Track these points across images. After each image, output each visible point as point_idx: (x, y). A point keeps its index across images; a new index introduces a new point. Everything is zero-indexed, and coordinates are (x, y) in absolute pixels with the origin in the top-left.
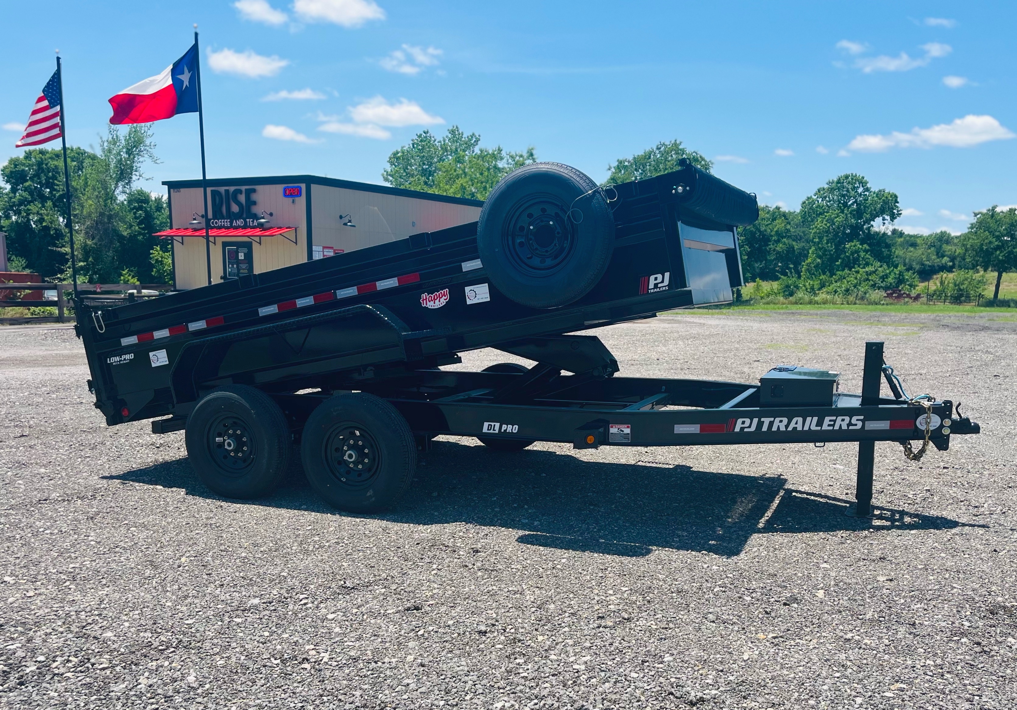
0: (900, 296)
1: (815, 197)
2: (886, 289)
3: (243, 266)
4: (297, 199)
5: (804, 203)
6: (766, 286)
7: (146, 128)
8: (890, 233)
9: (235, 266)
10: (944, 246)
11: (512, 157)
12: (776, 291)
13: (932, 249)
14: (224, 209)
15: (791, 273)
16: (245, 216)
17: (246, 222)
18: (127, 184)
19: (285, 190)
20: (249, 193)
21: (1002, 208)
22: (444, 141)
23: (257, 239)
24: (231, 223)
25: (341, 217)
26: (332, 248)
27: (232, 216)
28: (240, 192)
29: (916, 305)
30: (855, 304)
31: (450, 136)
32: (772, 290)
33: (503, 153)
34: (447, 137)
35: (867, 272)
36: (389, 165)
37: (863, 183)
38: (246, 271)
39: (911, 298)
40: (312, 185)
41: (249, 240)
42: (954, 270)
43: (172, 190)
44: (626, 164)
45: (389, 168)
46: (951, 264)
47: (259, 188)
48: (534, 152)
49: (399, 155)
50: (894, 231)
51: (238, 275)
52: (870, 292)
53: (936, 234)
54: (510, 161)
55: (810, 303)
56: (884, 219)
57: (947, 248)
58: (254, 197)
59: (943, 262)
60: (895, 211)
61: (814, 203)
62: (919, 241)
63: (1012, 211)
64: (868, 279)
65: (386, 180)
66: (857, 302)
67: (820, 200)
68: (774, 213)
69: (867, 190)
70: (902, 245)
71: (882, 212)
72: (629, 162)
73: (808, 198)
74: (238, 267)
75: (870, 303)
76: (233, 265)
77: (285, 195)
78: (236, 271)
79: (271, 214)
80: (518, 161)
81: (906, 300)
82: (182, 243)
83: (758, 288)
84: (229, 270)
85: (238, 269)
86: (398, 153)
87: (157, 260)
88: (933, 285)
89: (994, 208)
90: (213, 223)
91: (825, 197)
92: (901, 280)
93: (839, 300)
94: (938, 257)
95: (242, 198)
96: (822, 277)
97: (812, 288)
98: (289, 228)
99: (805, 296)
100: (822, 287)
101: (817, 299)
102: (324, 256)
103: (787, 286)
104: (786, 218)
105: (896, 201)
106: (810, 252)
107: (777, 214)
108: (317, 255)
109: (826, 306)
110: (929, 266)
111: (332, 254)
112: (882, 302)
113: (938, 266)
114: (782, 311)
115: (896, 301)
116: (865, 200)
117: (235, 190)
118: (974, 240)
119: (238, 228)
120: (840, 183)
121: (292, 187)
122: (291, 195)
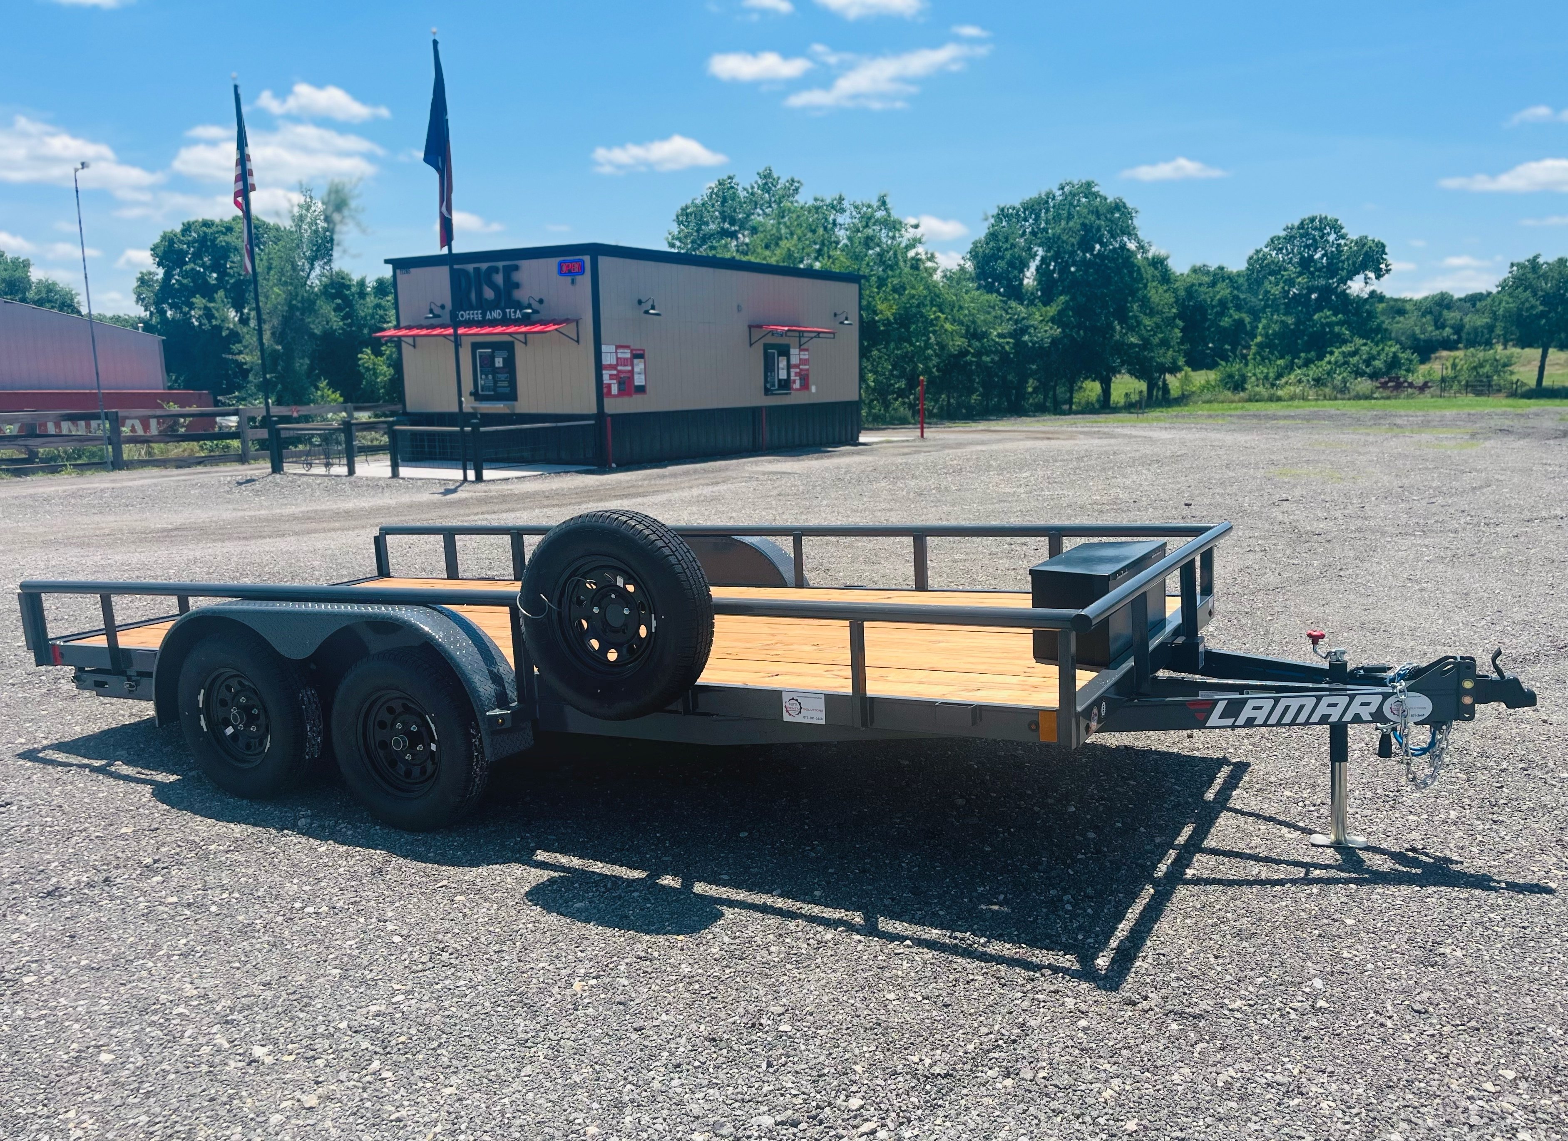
0: (1399, 386)
1: (1266, 250)
2: (1374, 376)
3: (502, 376)
4: (579, 278)
5: (1251, 258)
6: (1200, 378)
8: (1367, 297)
9: (490, 377)
10: (1445, 312)
11: (856, 207)
12: (1214, 383)
13: (1429, 317)
14: (473, 296)
15: (1235, 357)
16: (503, 304)
17: (504, 313)
18: (325, 263)
19: (560, 265)
20: (508, 271)
21: (1548, 257)
22: (753, 188)
23: (521, 337)
24: (484, 314)
25: (640, 302)
26: (627, 347)
27: (484, 306)
28: (496, 270)
29: (1425, 399)
30: (1336, 399)
31: (760, 182)
32: (1208, 382)
33: (846, 204)
34: (756, 182)
35: (1344, 353)
36: (675, 224)
37: (1336, 227)
38: (506, 384)
39: (1415, 388)
40: (601, 258)
41: (510, 339)
42: (1460, 345)
43: (398, 271)
44: (1011, 211)
45: (675, 229)
46: (1455, 337)
47: (525, 264)
48: (888, 200)
49: (690, 210)
50: (1373, 294)
51: (494, 390)
52: (1351, 379)
53: (1434, 297)
54: (854, 213)
55: (1271, 399)
56: (1366, 278)
57: (1452, 316)
58: (516, 277)
59: (1445, 334)
60: (1383, 266)
61: (1265, 258)
62: (1408, 307)
63: (1561, 261)
64: (1346, 363)
66: (1339, 396)
67: (1274, 253)
68: (1215, 274)
69: (1343, 237)
70: (1385, 312)
71: (1363, 268)
72: (1015, 208)
73: (1258, 252)
74: (494, 378)
75: (1358, 397)
76: (487, 376)
77: (561, 273)
78: (491, 384)
79: (541, 301)
80: (865, 213)
81: (1410, 390)
82: (414, 346)
83: (1188, 380)
84: (481, 382)
85: (495, 382)
86: (687, 207)
87: (368, 369)
88: (1439, 367)
89: (1536, 257)
91: (1281, 249)
92: (1394, 363)
93: (1311, 393)
94: (1437, 328)
95: (499, 279)
96: (1280, 362)
97: (1266, 378)
98: (567, 321)
99: (1260, 389)
100: (1279, 376)
101: (1280, 393)
102: (617, 359)
103: (1231, 376)
104: (1231, 280)
105: (1384, 252)
106: (1260, 326)
107: (1220, 276)
108: (608, 359)
109: (1296, 403)
110: (1425, 341)
111: (628, 356)
112: (1375, 396)
113: (1437, 340)
114: (1239, 412)
115: (1395, 393)
116: (1340, 252)
117: (489, 268)
118: (1508, 303)
119: (493, 323)
120: (1303, 228)
121: (571, 262)
122: (570, 272)
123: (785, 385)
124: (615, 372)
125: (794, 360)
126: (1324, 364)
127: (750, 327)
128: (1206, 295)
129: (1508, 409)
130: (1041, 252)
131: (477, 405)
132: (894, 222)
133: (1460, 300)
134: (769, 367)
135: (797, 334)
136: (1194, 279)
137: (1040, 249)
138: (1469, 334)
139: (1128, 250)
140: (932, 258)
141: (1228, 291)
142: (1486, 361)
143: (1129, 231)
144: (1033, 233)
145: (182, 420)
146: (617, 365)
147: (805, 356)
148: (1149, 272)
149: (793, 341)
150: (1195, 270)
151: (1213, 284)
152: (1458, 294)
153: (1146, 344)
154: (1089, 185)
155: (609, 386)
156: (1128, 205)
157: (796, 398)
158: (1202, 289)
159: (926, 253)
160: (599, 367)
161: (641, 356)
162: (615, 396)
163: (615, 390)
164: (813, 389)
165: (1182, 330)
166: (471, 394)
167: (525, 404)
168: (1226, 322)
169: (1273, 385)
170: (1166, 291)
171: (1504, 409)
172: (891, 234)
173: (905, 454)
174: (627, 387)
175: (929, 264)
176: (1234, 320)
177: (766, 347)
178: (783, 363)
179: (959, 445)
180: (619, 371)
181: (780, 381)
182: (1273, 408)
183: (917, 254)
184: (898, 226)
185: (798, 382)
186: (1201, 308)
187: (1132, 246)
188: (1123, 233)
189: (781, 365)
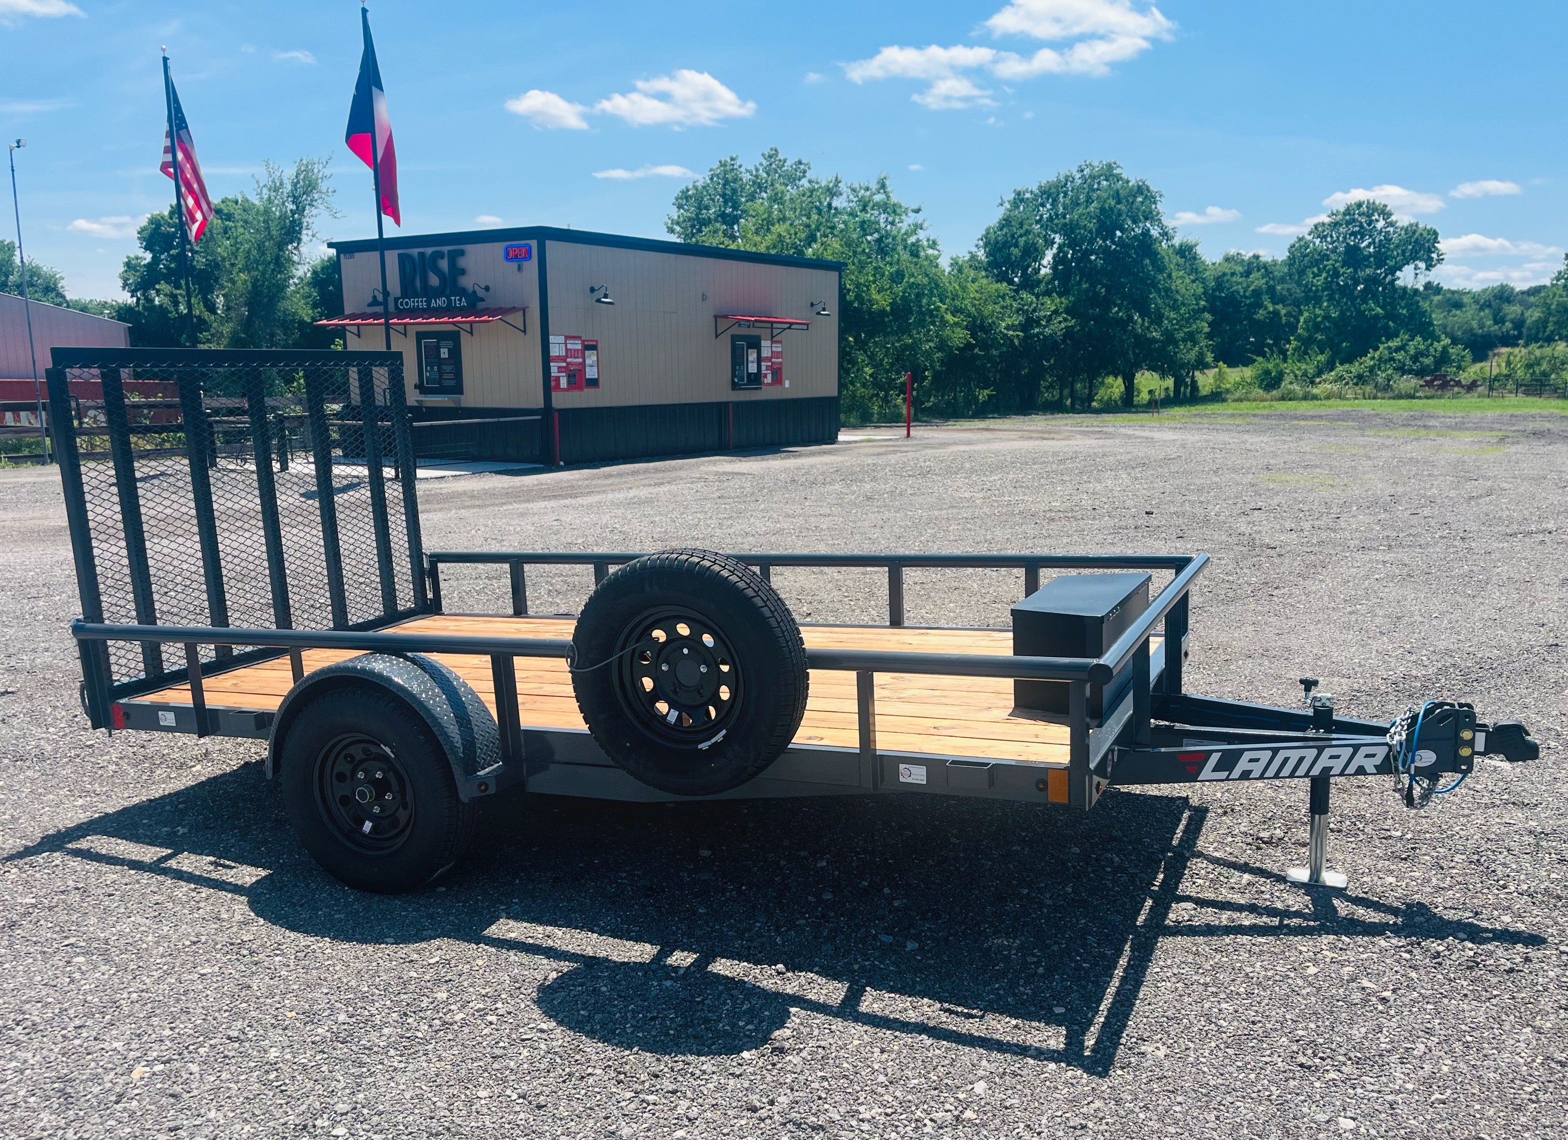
0: (1445, 386)
1: (1309, 238)
2: (1420, 373)
3: (447, 368)
4: (526, 264)
5: (1293, 246)
6: (1234, 375)
7: (321, 166)
8: (1421, 289)
9: (436, 368)
10: (1505, 306)
11: (853, 190)
12: (1249, 381)
13: (1487, 311)
14: (418, 283)
15: (1272, 352)
16: (448, 291)
17: (450, 301)
18: (295, 248)
19: (507, 250)
20: (454, 257)
22: (757, 170)
23: (467, 327)
24: (429, 302)
25: (592, 290)
26: (578, 338)
27: (429, 293)
28: (441, 255)
29: (1470, 400)
30: (1375, 398)
31: (765, 163)
32: (1243, 379)
33: (842, 187)
34: (761, 164)
35: (1389, 348)
36: (675, 208)
37: (1385, 213)
38: (451, 376)
39: (1463, 387)
40: (547, 242)
41: (454, 329)
42: (1521, 342)
43: (341, 256)
44: (1028, 195)
45: (675, 213)
46: (1516, 332)
47: (469, 248)
48: (887, 182)
49: (690, 193)
50: (1428, 286)
51: (440, 383)
52: (1396, 377)
53: (1493, 289)
54: (851, 197)
55: (1306, 397)
56: (1416, 267)
58: (462, 262)
59: (1505, 330)
60: (1434, 256)
61: (1308, 247)
62: (1466, 300)
64: (1391, 359)
65: (671, 231)
66: (1379, 394)
67: (1317, 241)
68: (1250, 263)
69: (1392, 224)
70: (1439, 306)
71: (1413, 257)
72: (1032, 192)
73: (1300, 240)
74: (439, 370)
75: (1399, 397)
76: (432, 368)
77: (507, 257)
78: (437, 376)
79: (487, 289)
80: (863, 197)
81: (1456, 389)
82: (359, 336)
83: (1221, 376)
84: (426, 374)
85: (441, 374)
86: (688, 190)
88: (1495, 365)
90: (402, 304)
91: (1325, 237)
92: (1443, 359)
93: (1349, 391)
94: (1496, 322)
95: (444, 264)
96: (1321, 358)
97: (1305, 374)
98: (513, 309)
99: (1296, 387)
100: (1319, 373)
101: (1315, 391)
102: (567, 350)
103: (1267, 372)
104: (1266, 270)
105: (1436, 240)
106: (1302, 319)
107: (1254, 265)
108: (555, 350)
109: (1331, 402)
110: (1482, 336)
111: (579, 347)
112: (1417, 395)
113: (1496, 336)
114: (1265, 412)
115: (1440, 392)
116: (1388, 240)
117: (434, 253)
118: (1561, 296)
119: (438, 312)
120: (1349, 214)
121: (519, 247)
122: (516, 257)
123: (756, 379)
124: (564, 364)
125: (766, 353)
126: (1368, 361)
127: (716, 317)
128: (1239, 285)
129: (1556, 411)
130: (1058, 239)
131: (422, 398)
132: (894, 205)
133: (1523, 293)
134: (737, 359)
135: (769, 325)
136: (1227, 268)
137: (1057, 236)
138: (1529, 329)
139: (1151, 236)
140: (933, 245)
141: (1264, 281)
142: (1542, 358)
143: (1150, 216)
144: (1051, 219)
145: (146, 411)
146: (567, 356)
147: (777, 348)
148: (1172, 262)
149: (765, 333)
150: (1227, 259)
151: (1247, 274)
152: (1520, 286)
153: (1169, 338)
154: (1110, 167)
155: (558, 379)
156: (1151, 188)
157: (767, 393)
158: (1234, 279)
159: (928, 240)
160: (547, 359)
161: (594, 348)
162: (564, 390)
163: (564, 383)
164: (787, 384)
165: (1210, 325)
166: (416, 387)
167: (471, 398)
168: (1261, 314)
169: (1312, 383)
170: (1193, 281)
171: (1551, 410)
172: (890, 219)
173: (879, 454)
174: (578, 379)
175: (930, 252)
176: (1269, 313)
177: (734, 338)
178: (753, 356)
179: (943, 445)
180: (568, 364)
181: (749, 375)
182: (1305, 407)
183: (918, 241)
184: (898, 211)
185: (769, 377)
186: (1232, 301)
187: (1155, 232)
188: (1146, 219)
189: (750, 358)
